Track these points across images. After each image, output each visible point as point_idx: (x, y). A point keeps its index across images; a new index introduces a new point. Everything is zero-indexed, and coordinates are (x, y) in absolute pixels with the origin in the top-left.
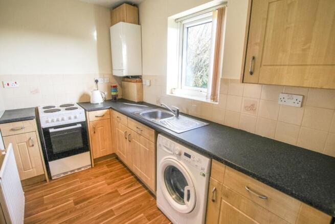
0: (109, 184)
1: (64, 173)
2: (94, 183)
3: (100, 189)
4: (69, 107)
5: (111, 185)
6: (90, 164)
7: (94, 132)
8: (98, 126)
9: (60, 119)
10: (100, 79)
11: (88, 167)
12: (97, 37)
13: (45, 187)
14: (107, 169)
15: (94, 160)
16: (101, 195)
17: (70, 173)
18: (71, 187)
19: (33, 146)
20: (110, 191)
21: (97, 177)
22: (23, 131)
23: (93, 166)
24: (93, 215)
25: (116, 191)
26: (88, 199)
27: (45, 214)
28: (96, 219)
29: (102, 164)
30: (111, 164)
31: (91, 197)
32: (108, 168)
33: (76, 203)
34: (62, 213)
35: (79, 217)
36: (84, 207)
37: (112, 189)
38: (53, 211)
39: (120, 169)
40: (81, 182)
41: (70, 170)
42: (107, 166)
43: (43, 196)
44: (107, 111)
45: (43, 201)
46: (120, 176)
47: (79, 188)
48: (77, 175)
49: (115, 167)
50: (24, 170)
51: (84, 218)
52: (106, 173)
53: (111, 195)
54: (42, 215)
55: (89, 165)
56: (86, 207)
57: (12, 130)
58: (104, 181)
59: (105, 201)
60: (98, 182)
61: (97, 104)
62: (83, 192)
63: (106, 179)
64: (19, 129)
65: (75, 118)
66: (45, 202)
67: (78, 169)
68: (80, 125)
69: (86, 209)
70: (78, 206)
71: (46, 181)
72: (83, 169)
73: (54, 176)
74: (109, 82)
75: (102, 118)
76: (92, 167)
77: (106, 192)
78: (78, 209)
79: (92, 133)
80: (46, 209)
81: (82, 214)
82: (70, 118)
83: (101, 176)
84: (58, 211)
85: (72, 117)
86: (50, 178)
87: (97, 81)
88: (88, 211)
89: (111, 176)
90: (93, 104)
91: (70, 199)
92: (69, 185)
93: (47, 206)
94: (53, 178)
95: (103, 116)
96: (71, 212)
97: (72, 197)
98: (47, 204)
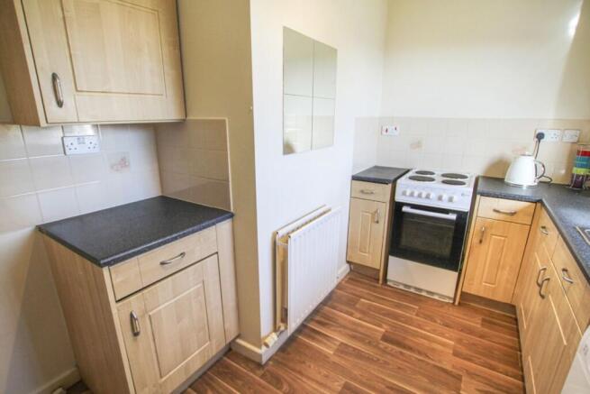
0: (456, 354)
1: (406, 286)
2: (434, 331)
3: (433, 350)
4: (453, 179)
5: (457, 359)
6: (452, 296)
7: (481, 242)
8: (493, 231)
9: (424, 195)
10: (553, 132)
11: (447, 301)
12: (578, 28)
13: (372, 288)
14: (479, 326)
15: (462, 292)
16: (427, 360)
17: (412, 290)
18: (400, 312)
19: (377, 222)
20: (449, 368)
21: (447, 326)
22: (371, 197)
23: (457, 303)
24: (389, 376)
25: (459, 378)
26: (404, 347)
27: (346, 319)
28: (388, 387)
29: (476, 310)
30: (494, 324)
31: (410, 349)
32: (482, 325)
33: (385, 338)
34: (360, 335)
35: (372, 359)
36: (389, 354)
37: (454, 367)
38: (354, 323)
39: (505, 345)
40: (417, 315)
41: (417, 286)
42: (484, 320)
43: (361, 297)
44: (529, 207)
45: (356, 303)
46: (493, 358)
47: (409, 321)
48: (421, 301)
49: (497, 333)
50: (361, 251)
51: (376, 367)
52: (471, 331)
53: (443, 375)
54: (342, 317)
55: (449, 298)
56: (392, 355)
57: (362, 192)
58: (452, 343)
59: (424, 375)
60: (442, 335)
61: (519, 186)
62: (406, 331)
63: (459, 341)
64: (367, 193)
65: (451, 200)
66: (358, 306)
67: (428, 292)
68: (453, 217)
69: (389, 357)
70: (383, 344)
71: (378, 280)
72: (436, 297)
73: (391, 281)
74: (576, 139)
75: (509, 218)
76: (454, 303)
77: (440, 362)
78: (379, 349)
79: (476, 240)
80: (351, 315)
81: (378, 360)
82: (440, 198)
83: (456, 331)
84: (359, 329)
85: (445, 197)
86: (385, 280)
87: (540, 136)
88: (389, 364)
89: (474, 344)
90: (508, 185)
91: (384, 326)
92: (398, 306)
93: (354, 311)
94: (388, 283)
95: (513, 214)
96: (370, 343)
97: (389, 325)
98: (356, 309)
